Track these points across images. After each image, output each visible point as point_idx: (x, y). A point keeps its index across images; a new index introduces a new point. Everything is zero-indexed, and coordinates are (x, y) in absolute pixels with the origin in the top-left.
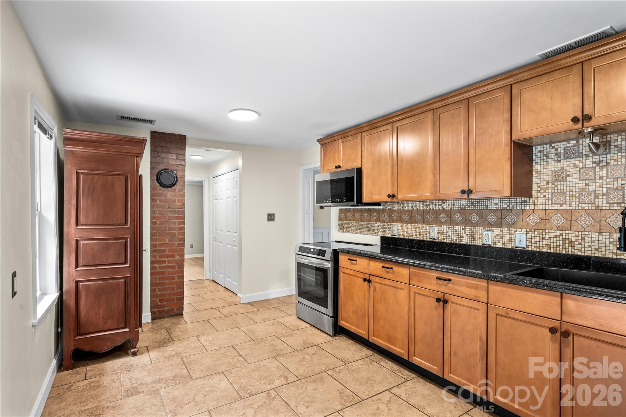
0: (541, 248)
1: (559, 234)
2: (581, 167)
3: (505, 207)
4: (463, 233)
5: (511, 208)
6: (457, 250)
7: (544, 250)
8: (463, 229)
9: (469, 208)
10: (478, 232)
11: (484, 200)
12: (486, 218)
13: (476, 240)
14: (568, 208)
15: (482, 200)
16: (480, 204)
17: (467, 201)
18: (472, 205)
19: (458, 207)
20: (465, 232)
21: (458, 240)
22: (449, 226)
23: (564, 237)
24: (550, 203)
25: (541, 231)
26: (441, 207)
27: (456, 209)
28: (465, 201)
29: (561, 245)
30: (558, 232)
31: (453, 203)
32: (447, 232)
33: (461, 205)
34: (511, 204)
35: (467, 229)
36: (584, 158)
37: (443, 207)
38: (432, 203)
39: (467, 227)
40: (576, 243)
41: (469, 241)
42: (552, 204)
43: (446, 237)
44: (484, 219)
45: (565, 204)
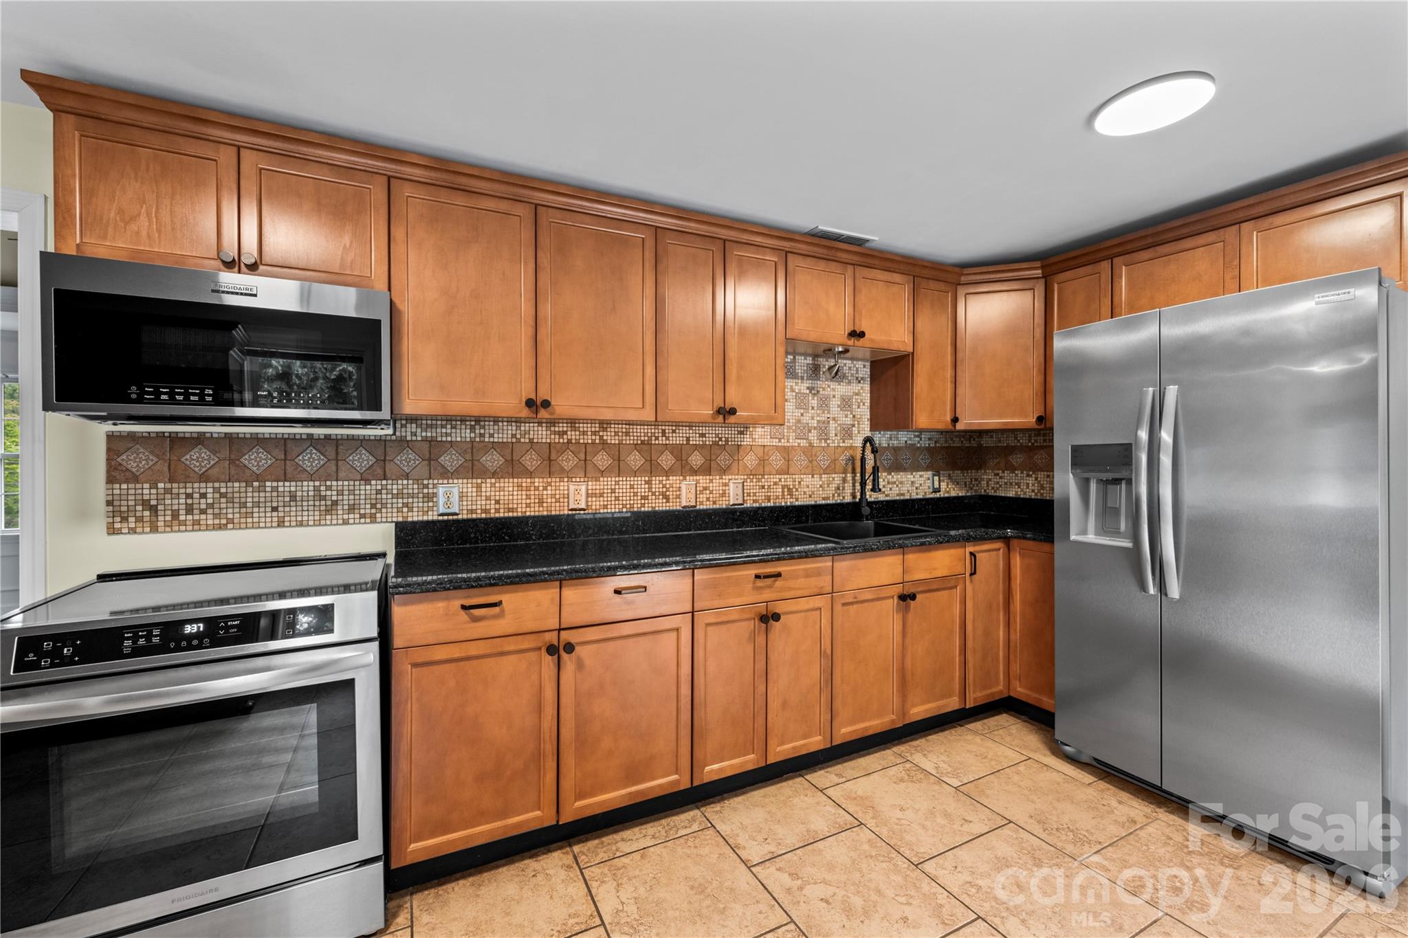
0: (760, 501)
1: (778, 480)
2: (797, 391)
3: (716, 441)
4: (647, 490)
5: (724, 443)
6: (638, 526)
7: (763, 505)
8: (647, 482)
9: (657, 442)
10: (674, 485)
11: (684, 428)
12: (686, 460)
13: (671, 500)
14: (786, 445)
15: (681, 428)
16: (678, 435)
17: (653, 427)
18: (662, 437)
19: (636, 438)
20: (650, 488)
21: (635, 506)
22: (617, 479)
23: (783, 484)
24: (769, 437)
25: (760, 477)
26: (598, 437)
27: (632, 442)
28: (649, 427)
29: (781, 494)
30: (777, 476)
31: (624, 430)
32: (613, 491)
33: (643, 434)
34: (723, 435)
35: (653, 482)
36: (800, 381)
37: (601, 437)
38: (574, 429)
39: (654, 478)
40: (794, 490)
41: (657, 505)
42: (771, 438)
43: (609, 503)
44: (684, 462)
45: (783, 438)
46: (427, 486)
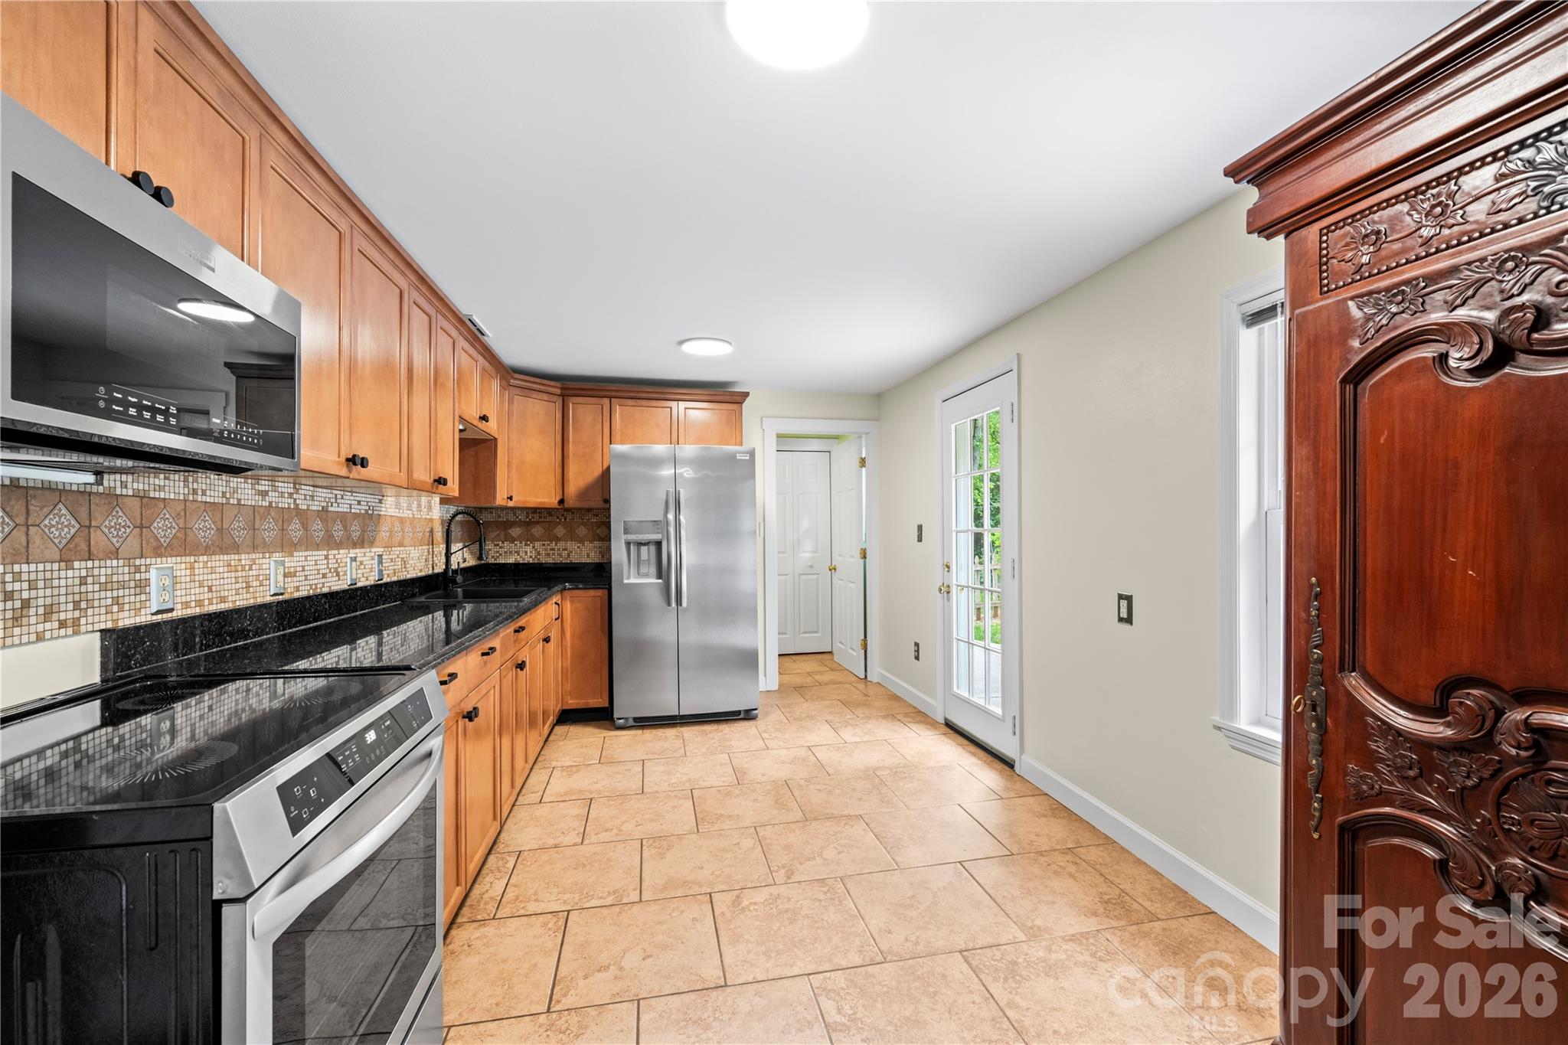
0: (391, 576)
1: (399, 553)
4: (326, 566)
8: (326, 557)
9: (332, 509)
10: (343, 560)
12: (350, 531)
13: (341, 578)
14: (402, 515)
16: (345, 501)
17: (329, 491)
18: (335, 502)
19: (318, 503)
20: (328, 564)
21: (318, 586)
22: (306, 553)
23: (401, 556)
25: (390, 549)
27: (316, 508)
29: (401, 567)
30: (398, 548)
31: (311, 493)
32: (303, 569)
33: (323, 499)
34: (371, 503)
35: (330, 557)
39: (330, 552)
40: (407, 562)
41: (332, 584)
43: (301, 584)
44: (348, 533)
46: (138, 570)
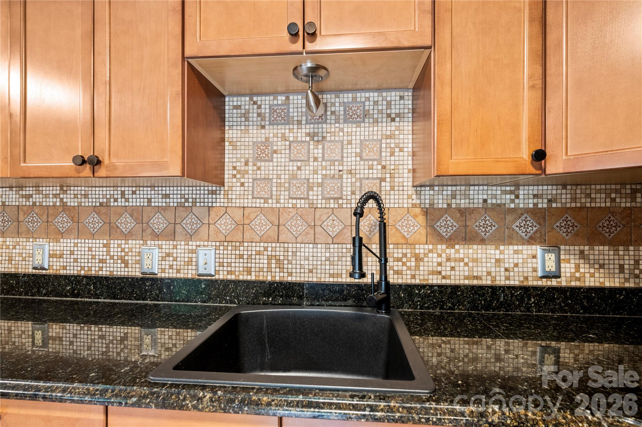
0: (237, 273)
1: (262, 249)
2: (291, 139)
3: (181, 202)
4: (105, 253)
5: (190, 204)
6: (90, 290)
7: (241, 278)
8: (105, 246)
9: (116, 204)
10: (134, 250)
11: (145, 189)
12: (148, 223)
13: (130, 266)
14: (274, 206)
15: (141, 189)
16: (138, 196)
17: (112, 188)
18: (121, 198)
19: (94, 200)
20: (108, 252)
21: (93, 269)
22: (76, 241)
23: (270, 253)
24: (250, 197)
25: (238, 244)
26: (58, 200)
27: (90, 204)
28: (108, 189)
29: (266, 266)
30: (262, 244)
31: (83, 192)
32: (72, 253)
33: (101, 196)
34: (190, 196)
35: (112, 246)
36: (295, 127)
37: (62, 199)
38: (39, 192)
39: (112, 242)
40: (286, 262)
41: (115, 269)
42: (253, 198)
43: (68, 264)
44: (145, 225)
45: (271, 198)
